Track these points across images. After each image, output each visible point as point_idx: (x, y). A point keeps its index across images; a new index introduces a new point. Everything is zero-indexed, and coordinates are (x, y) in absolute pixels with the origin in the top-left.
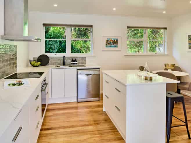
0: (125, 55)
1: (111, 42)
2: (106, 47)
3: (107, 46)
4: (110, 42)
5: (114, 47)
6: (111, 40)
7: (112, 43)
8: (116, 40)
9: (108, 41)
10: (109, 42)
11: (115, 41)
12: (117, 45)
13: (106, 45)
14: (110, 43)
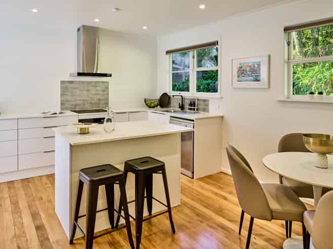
0: (280, 101)
1: (248, 69)
2: (239, 81)
3: (240, 79)
4: (246, 71)
5: (254, 81)
6: (248, 66)
7: (249, 73)
8: (256, 66)
9: (241, 67)
10: (243, 70)
11: (254, 67)
12: (260, 76)
13: (238, 77)
14: (244, 72)
